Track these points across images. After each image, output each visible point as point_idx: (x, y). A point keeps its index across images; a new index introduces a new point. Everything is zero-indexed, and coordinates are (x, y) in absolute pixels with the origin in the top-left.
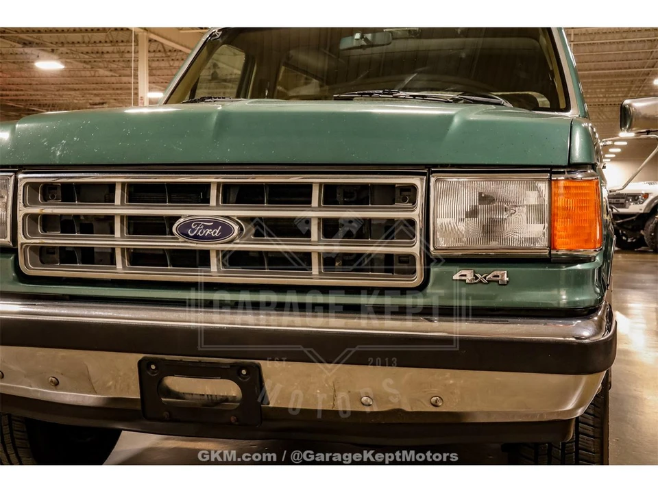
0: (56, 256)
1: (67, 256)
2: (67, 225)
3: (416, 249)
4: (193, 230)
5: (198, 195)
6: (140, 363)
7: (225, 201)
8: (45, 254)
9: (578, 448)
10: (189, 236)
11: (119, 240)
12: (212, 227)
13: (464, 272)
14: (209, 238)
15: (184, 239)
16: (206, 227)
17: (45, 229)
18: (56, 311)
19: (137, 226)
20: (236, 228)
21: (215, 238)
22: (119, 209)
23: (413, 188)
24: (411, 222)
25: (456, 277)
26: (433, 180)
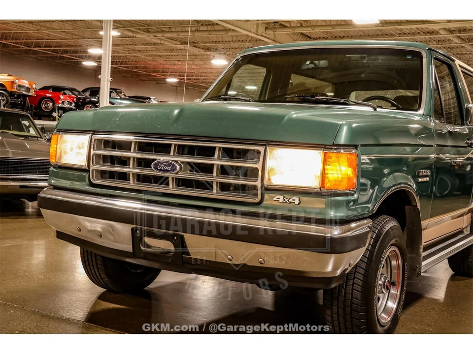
0: (107, 175)
1: (112, 175)
2: (113, 160)
3: (258, 184)
4: (160, 167)
5: (164, 149)
6: (132, 229)
7: (178, 153)
8: (103, 174)
9: (352, 297)
10: (158, 169)
11: (132, 169)
12: (168, 166)
13: (278, 196)
14: (167, 171)
15: (155, 171)
17: (104, 162)
18: (105, 201)
19: (141, 163)
20: (178, 167)
22: (133, 154)
23: (259, 152)
24: (257, 169)
25: (275, 199)
26: (268, 148)
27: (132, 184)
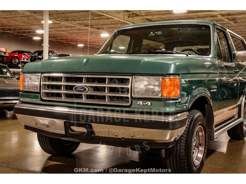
0: (50, 95)
1: (53, 95)
2: (53, 87)
3: (129, 96)
4: (78, 89)
5: (80, 80)
6: (65, 122)
7: (87, 82)
8: (48, 94)
9: (180, 152)
10: (76, 90)
11: (63, 91)
12: (82, 88)
13: (140, 102)
14: (81, 91)
15: (75, 91)
16: (80, 88)
17: (48, 88)
18: (49, 108)
19: (67, 88)
20: (87, 89)
21: (82, 91)
22: (63, 83)
23: (129, 79)
24: (128, 88)
25: (138, 103)
26: (133, 77)
27: (63, 99)
